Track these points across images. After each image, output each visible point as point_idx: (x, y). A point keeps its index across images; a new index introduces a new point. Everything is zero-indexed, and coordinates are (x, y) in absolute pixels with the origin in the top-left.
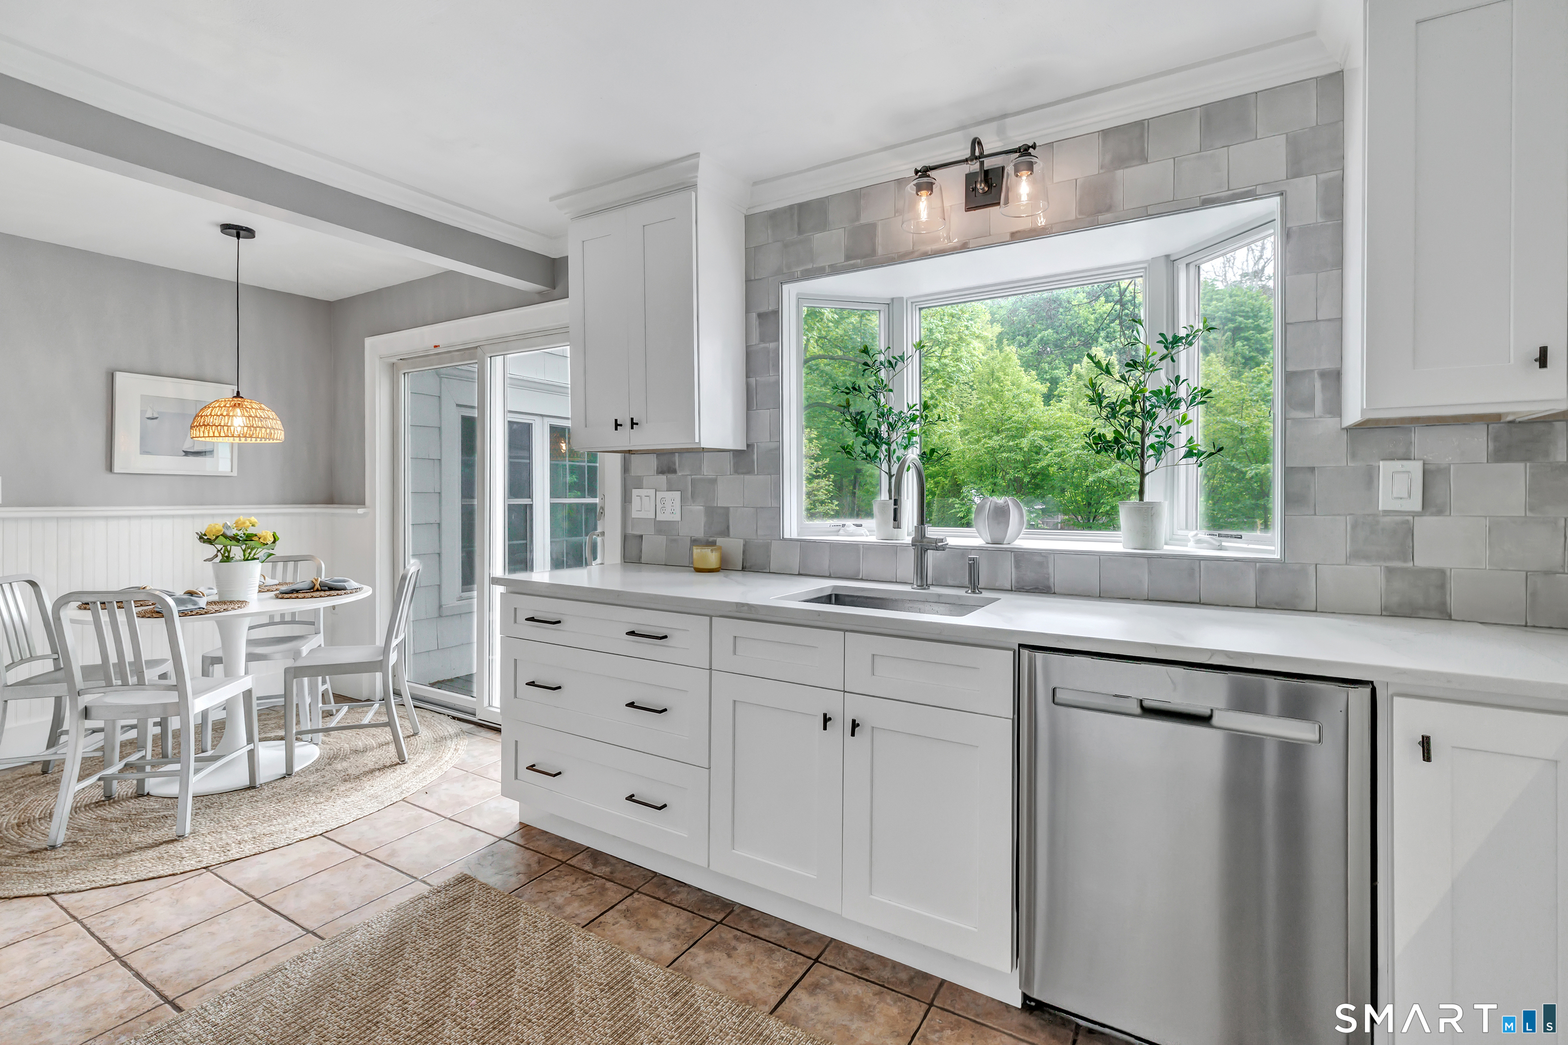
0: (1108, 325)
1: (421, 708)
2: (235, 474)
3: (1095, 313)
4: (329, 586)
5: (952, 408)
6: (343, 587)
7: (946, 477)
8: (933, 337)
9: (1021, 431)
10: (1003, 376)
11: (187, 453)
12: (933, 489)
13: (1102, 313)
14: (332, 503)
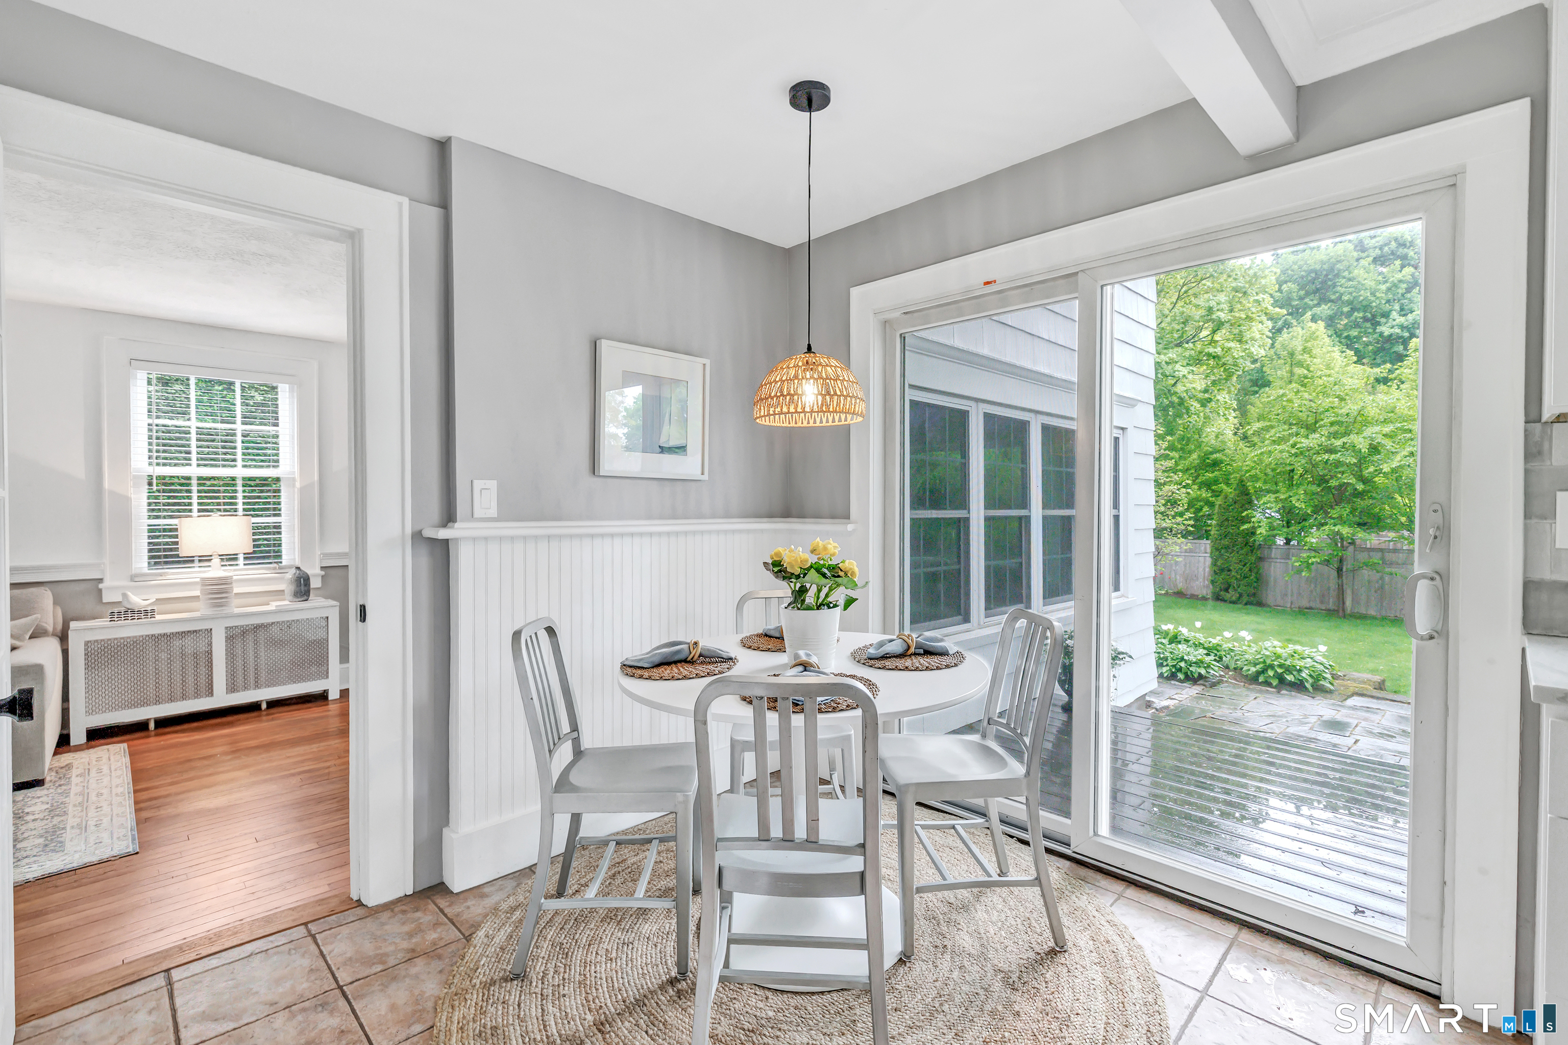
0: (1403, 295)
1: (946, 813)
2: (706, 477)
3: (1386, 282)
4: (926, 648)
5: (1226, 402)
6: (944, 651)
7: (1228, 484)
8: (1214, 317)
9: (1345, 427)
10: (1309, 359)
11: (662, 450)
12: (1211, 499)
13: (1396, 281)
14: (788, 516)
